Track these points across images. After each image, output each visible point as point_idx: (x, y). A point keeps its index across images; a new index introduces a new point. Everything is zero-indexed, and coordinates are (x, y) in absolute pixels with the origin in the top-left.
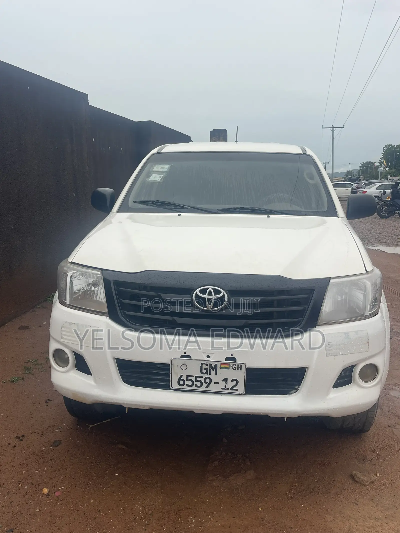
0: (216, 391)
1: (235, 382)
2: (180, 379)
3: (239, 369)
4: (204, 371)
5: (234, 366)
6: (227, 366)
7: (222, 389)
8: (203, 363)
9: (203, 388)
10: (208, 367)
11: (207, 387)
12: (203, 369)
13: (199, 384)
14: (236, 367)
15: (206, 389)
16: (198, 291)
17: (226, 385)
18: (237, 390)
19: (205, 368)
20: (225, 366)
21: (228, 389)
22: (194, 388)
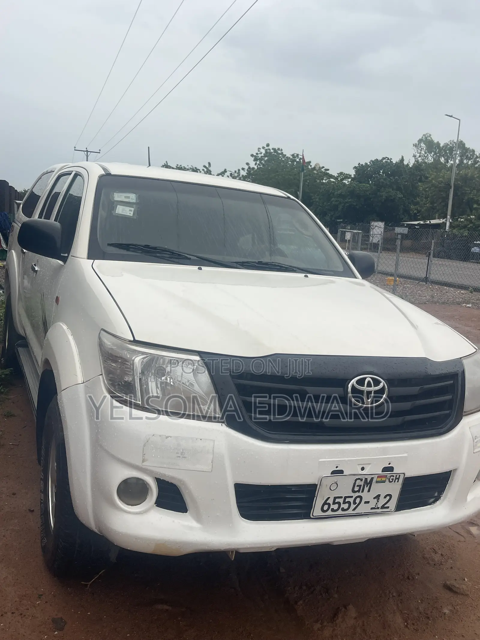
0: (364, 513)
1: (388, 498)
2: (325, 503)
3: (397, 480)
4: (356, 489)
5: (392, 478)
6: (383, 479)
7: (372, 509)
8: (357, 478)
9: (350, 511)
10: (362, 483)
11: (354, 510)
12: (356, 486)
13: (346, 506)
14: (393, 479)
15: (353, 512)
16: (354, 381)
17: (377, 503)
18: (388, 507)
19: (359, 484)
20: (381, 479)
21: (378, 508)
22: (340, 512)
